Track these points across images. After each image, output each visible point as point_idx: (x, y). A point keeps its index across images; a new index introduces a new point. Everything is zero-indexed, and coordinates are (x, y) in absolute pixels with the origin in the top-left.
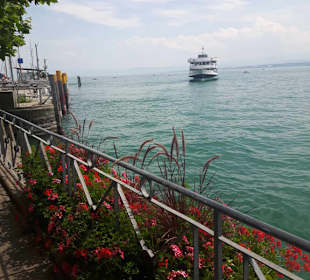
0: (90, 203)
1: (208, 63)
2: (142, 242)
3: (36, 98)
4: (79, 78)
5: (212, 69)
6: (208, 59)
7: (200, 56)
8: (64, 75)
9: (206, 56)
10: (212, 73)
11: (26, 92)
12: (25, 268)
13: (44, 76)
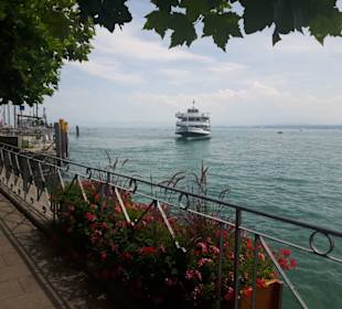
0: (128, 220)
1: (198, 119)
2: (177, 243)
3: (43, 145)
4: (77, 128)
5: (202, 127)
6: (199, 115)
7: (189, 111)
8: (66, 124)
9: (197, 111)
10: (201, 131)
11: (30, 139)
12: (65, 278)
13: (42, 124)
